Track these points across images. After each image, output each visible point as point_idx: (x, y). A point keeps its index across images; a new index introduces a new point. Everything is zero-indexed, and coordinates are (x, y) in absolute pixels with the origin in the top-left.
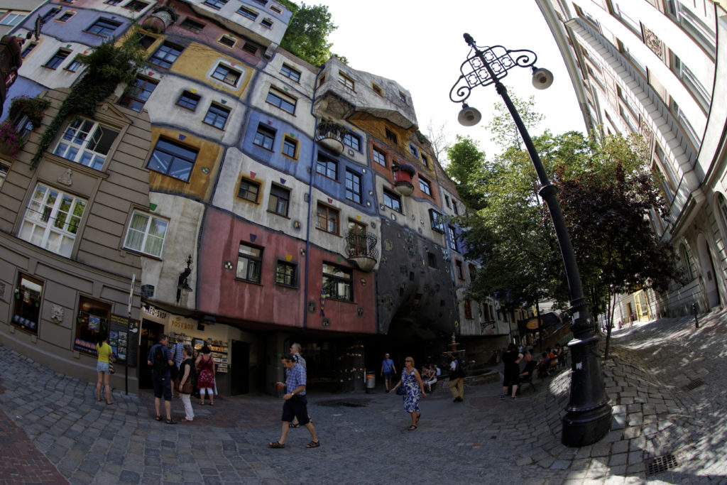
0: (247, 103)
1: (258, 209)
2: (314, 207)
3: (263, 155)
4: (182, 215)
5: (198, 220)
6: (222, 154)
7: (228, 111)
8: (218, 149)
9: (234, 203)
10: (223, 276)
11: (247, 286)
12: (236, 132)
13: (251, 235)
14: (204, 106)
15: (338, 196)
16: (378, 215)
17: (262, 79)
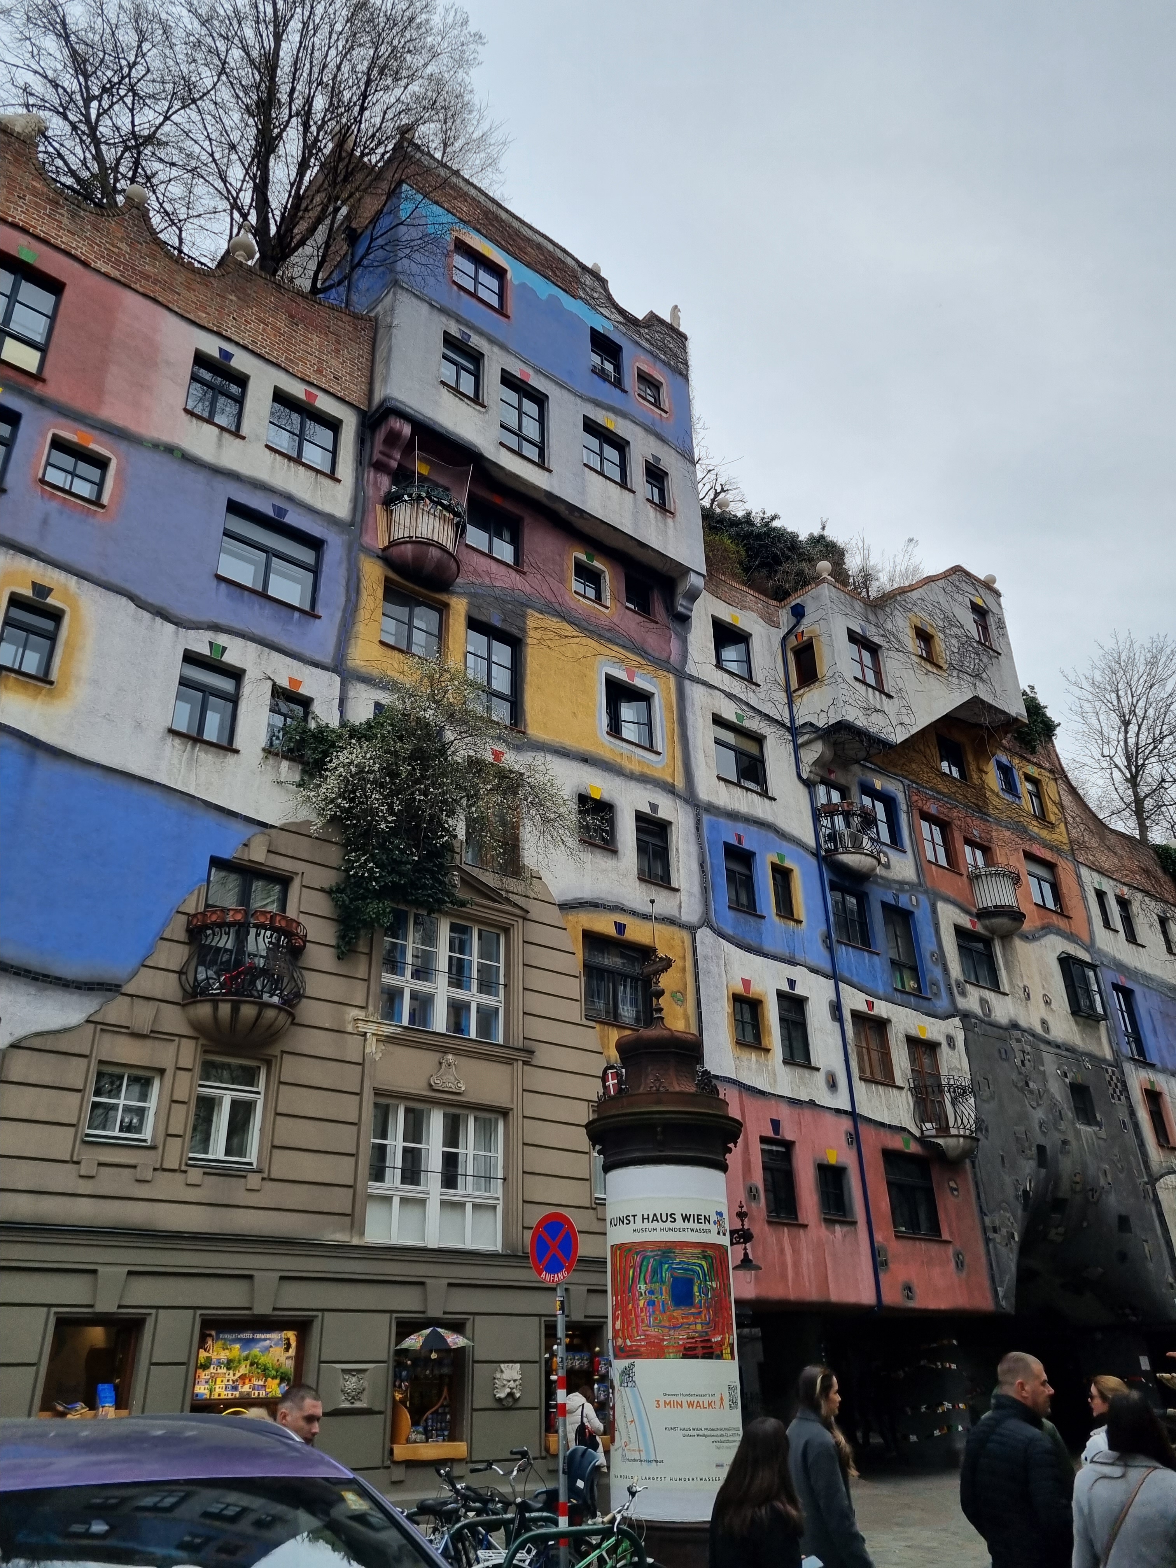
0: (689, 798)
1: (769, 1062)
2: (850, 1029)
3: (748, 929)
6: (691, 954)
8: (683, 941)
9: (735, 1059)
11: (786, 1229)
12: (696, 889)
13: (772, 1121)
15: (881, 988)
16: (955, 1012)
17: (693, 704)
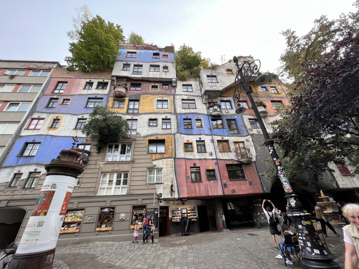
0: (175, 113)
1: (194, 153)
2: (216, 143)
3: (189, 131)
4: (167, 165)
5: (173, 165)
6: (174, 138)
7: (169, 119)
8: (172, 137)
9: (184, 154)
10: (187, 182)
11: (196, 183)
12: (176, 127)
13: (194, 164)
14: (160, 121)
15: (226, 135)
16: (249, 134)
17: (177, 99)
